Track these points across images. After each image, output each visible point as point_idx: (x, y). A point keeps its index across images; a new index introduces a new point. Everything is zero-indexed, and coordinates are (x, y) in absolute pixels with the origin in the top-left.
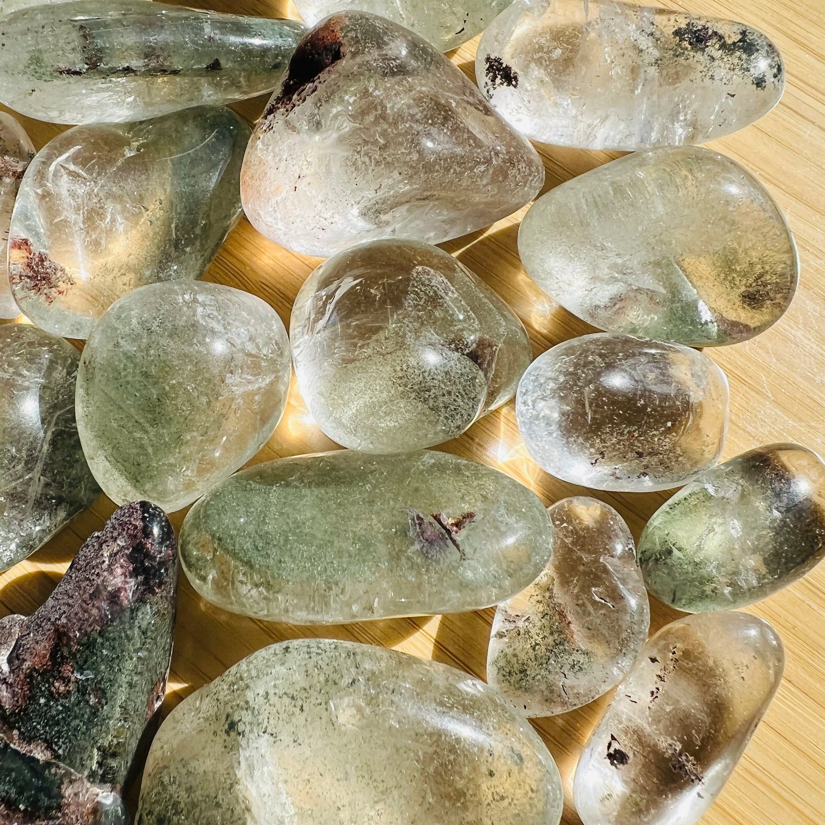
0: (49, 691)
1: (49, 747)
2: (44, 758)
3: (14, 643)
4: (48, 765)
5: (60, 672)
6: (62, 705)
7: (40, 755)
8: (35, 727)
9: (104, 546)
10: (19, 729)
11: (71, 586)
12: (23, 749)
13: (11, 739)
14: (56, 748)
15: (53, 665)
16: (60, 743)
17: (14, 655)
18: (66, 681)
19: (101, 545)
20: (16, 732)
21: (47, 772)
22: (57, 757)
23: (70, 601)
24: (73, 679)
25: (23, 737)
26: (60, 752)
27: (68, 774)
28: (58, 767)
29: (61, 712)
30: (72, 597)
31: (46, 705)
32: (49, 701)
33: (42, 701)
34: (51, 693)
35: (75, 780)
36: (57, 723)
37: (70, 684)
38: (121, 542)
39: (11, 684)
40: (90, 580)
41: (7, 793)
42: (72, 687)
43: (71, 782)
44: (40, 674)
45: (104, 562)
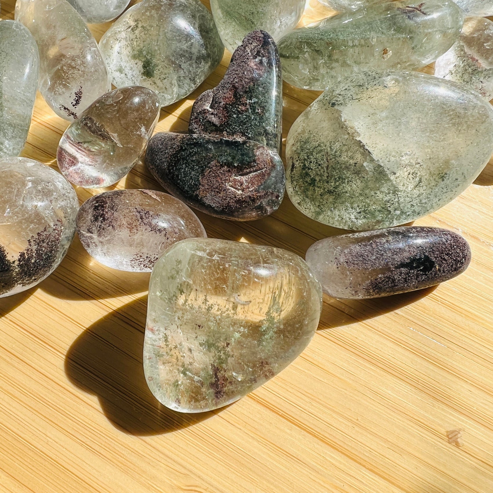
0: (238, 111)
1: (243, 134)
2: (242, 140)
3: (212, 99)
4: (244, 143)
5: (241, 102)
6: (245, 115)
7: (240, 139)
8: (234, 128)
9: (246, 47)
10: (226, 131)
11: (236, 66)
12: (230, 139)
13: (223, 136)
14: (247, 134)
15: (236, 100)
16: (249, 132)
17: (214, 102)
18: (245, 105)
19: (245, 48)
20: (225, 132)
21: (245, 146)
22: (249, 138)
23: (237, 72)
24: (248, 103)
25: (229, 134)
26: (250, 136)
27: (255, 145)
28: (250, 142)
29: (246, 118)
30: (237, 71)
31: (237, 117)
32: (238, 115)
33: (235, 116)
34: (239, 111)
35: (260, 147)
36: (245, 124)
37: (247, 106)
38: (254, 44)
39: (217, 114)
40: (244, 62)
41: (227, 160)
42: (248, 107)
43: (258, 148)
44: (230, 105)
45: (249, 53)
